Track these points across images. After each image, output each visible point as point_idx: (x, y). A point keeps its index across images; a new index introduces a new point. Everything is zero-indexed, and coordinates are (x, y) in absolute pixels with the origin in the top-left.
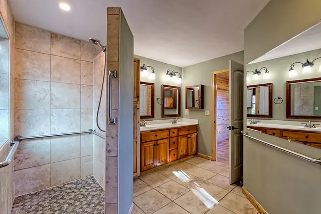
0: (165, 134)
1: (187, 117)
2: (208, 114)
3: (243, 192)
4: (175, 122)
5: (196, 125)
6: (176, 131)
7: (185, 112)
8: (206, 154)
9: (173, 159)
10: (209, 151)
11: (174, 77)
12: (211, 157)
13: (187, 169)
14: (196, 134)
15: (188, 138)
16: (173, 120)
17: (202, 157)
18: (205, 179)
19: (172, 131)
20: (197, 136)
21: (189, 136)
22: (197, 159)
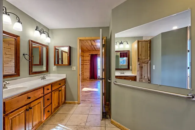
0: (40, 93)
1: (54, 72)
2: (75, 69)
3: (112, 123)
4: (44, 78)
5: (64, 79)
6: (50, 87)
7: (53, 68)
8: (73, 100)
9: (48, 116)
10: (75, 97)
11: (43, 35)
12: (77, 102)
13: (63, 120)
14: (64, 86)
15: (60, 91)
16: (42, 76)
17: (70, 103)
18: (83, 124)
19: (46, 88)
20: (65, 88)
21: (60, 89)
22: (66, 107)
